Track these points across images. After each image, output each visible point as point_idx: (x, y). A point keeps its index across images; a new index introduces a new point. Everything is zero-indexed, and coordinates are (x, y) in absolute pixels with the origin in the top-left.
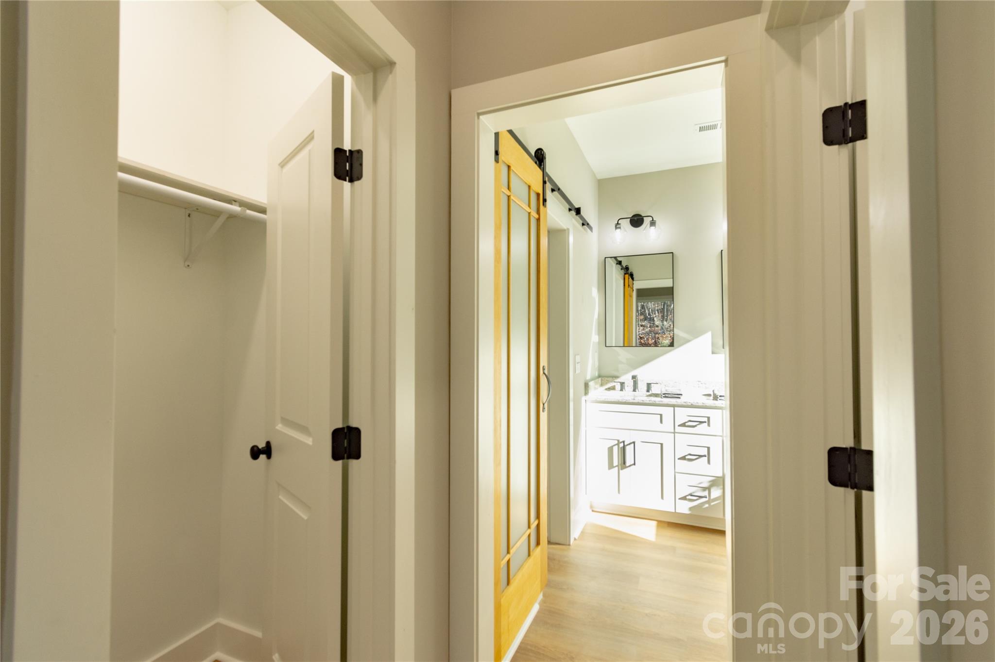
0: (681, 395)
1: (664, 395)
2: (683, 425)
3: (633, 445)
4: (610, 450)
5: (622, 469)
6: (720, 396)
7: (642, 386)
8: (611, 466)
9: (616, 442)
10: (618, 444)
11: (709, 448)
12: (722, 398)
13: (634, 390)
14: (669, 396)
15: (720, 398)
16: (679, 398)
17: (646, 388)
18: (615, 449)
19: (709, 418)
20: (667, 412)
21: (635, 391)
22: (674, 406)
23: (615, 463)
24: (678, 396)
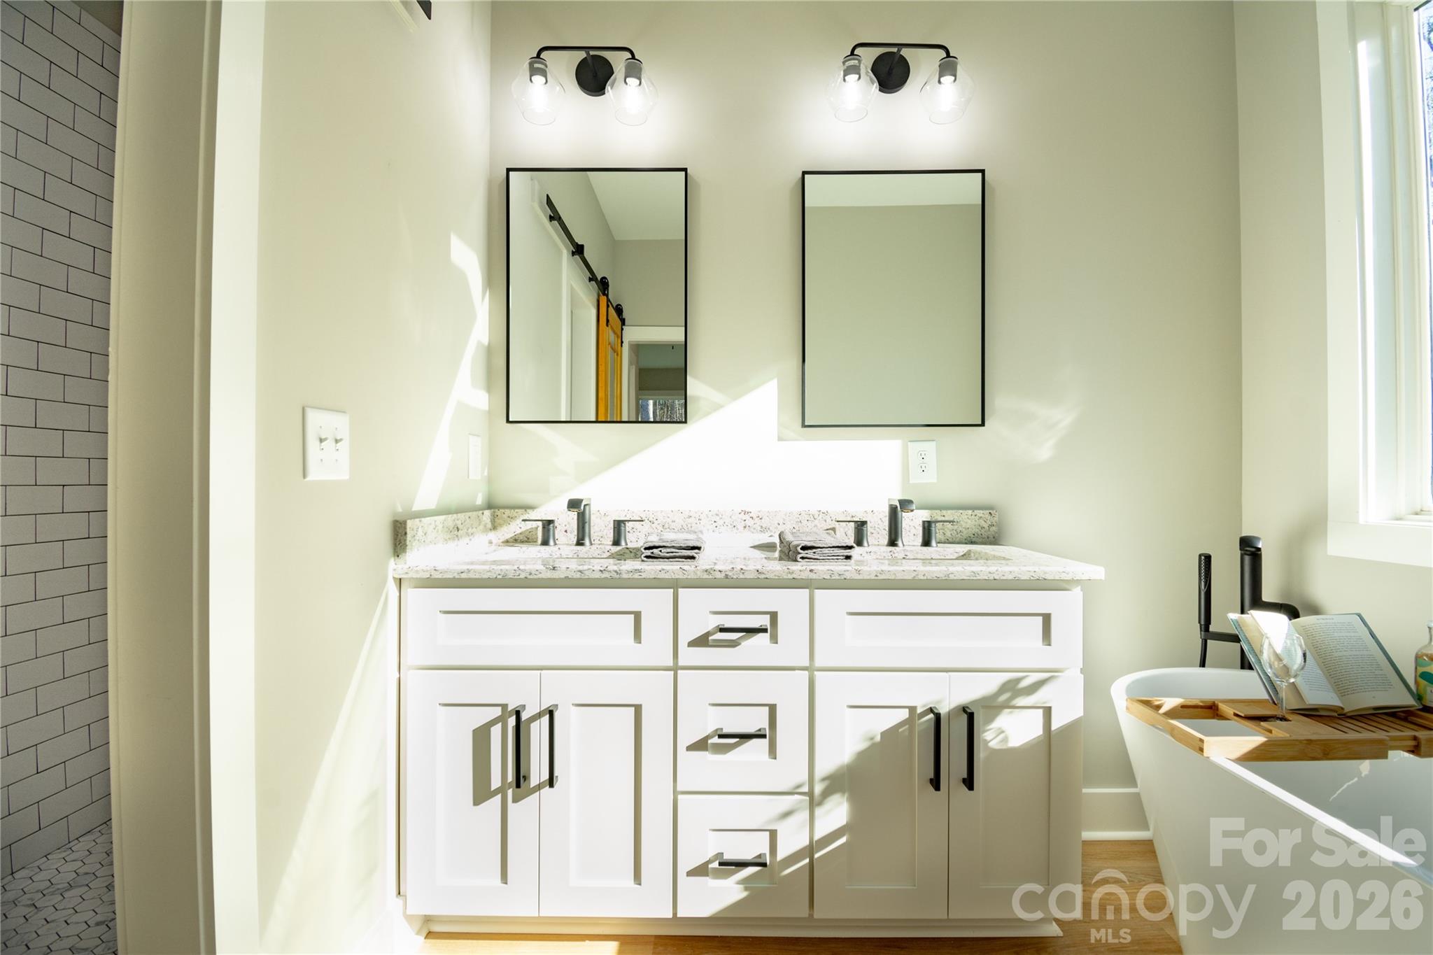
0: (699, 548)
1: (648, 553)
2: (702, 641)
3: (547, 717)
4: (481, 737)
5: (515, 800)
6: (804, 548)
7: (601, 529)
8: (481, 793)
9: (497, 712)
10: (501, 719)
11: (772, 709)
12: (810, 553)
13: (580, 543)
14: (664, 552)
15: (804, 553)
16: (693, 558)
17: (610, 536)
18: (496, 731)
19: (774, 616)
20: (654, 604)
21: (582, 544)
22: (675, 585)
23: (496, 783)
24: (690, 552)
